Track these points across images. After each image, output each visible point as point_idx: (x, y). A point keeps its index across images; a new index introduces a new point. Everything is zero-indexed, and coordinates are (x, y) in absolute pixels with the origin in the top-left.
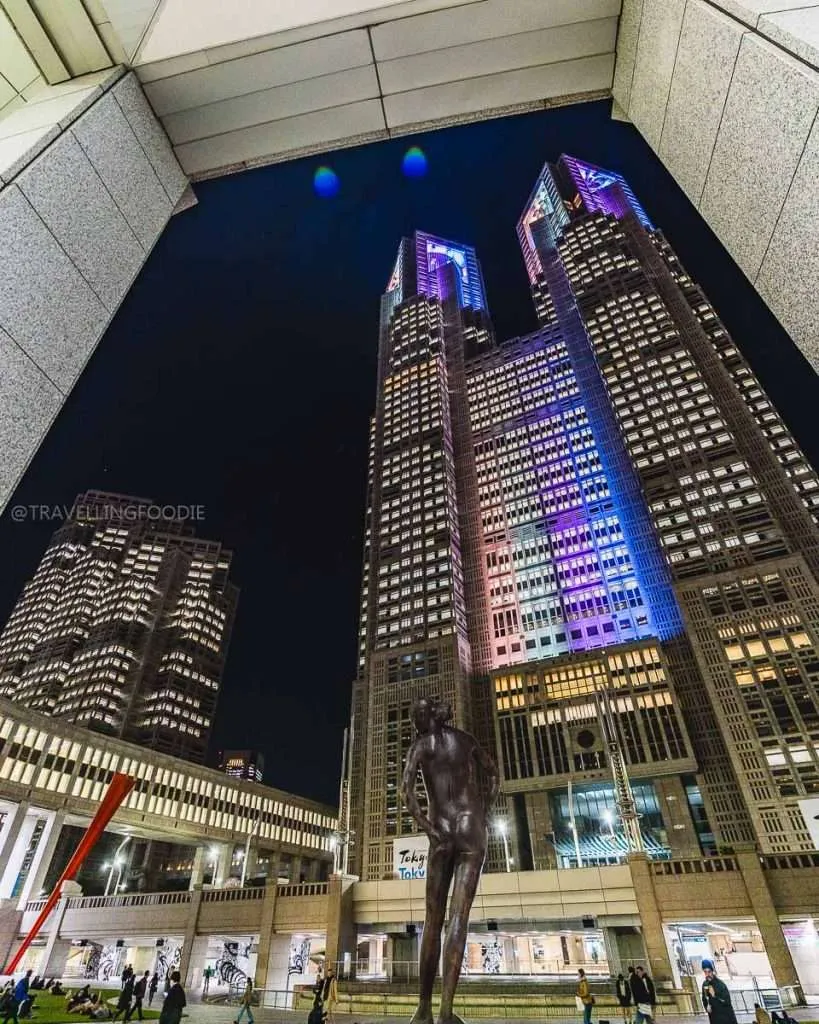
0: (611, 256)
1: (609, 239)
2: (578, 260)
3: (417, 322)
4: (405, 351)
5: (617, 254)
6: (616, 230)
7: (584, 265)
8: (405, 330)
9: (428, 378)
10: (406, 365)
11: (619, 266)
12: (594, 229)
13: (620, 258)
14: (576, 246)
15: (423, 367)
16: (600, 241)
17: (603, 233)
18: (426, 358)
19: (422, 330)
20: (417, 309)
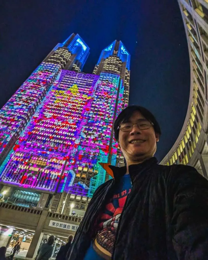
0: (115, 67)
1: (117, 64)
2: (108, 64)
3: (62, 54)
4: (53, 58)
5: (116, 68)
6: (120, 63)
7: (108, 66)
8: (57, 53)
9: (54, 68)
10: (51, 62)
11: (115, 71)
12: (116, 60)
13: (116, 69)
14: (110, 61)
15: (56, 65)
16: (115, 63)
17: (117, 62)
18: (58, 63)
19: (61, 56)
20: (64, 51)
